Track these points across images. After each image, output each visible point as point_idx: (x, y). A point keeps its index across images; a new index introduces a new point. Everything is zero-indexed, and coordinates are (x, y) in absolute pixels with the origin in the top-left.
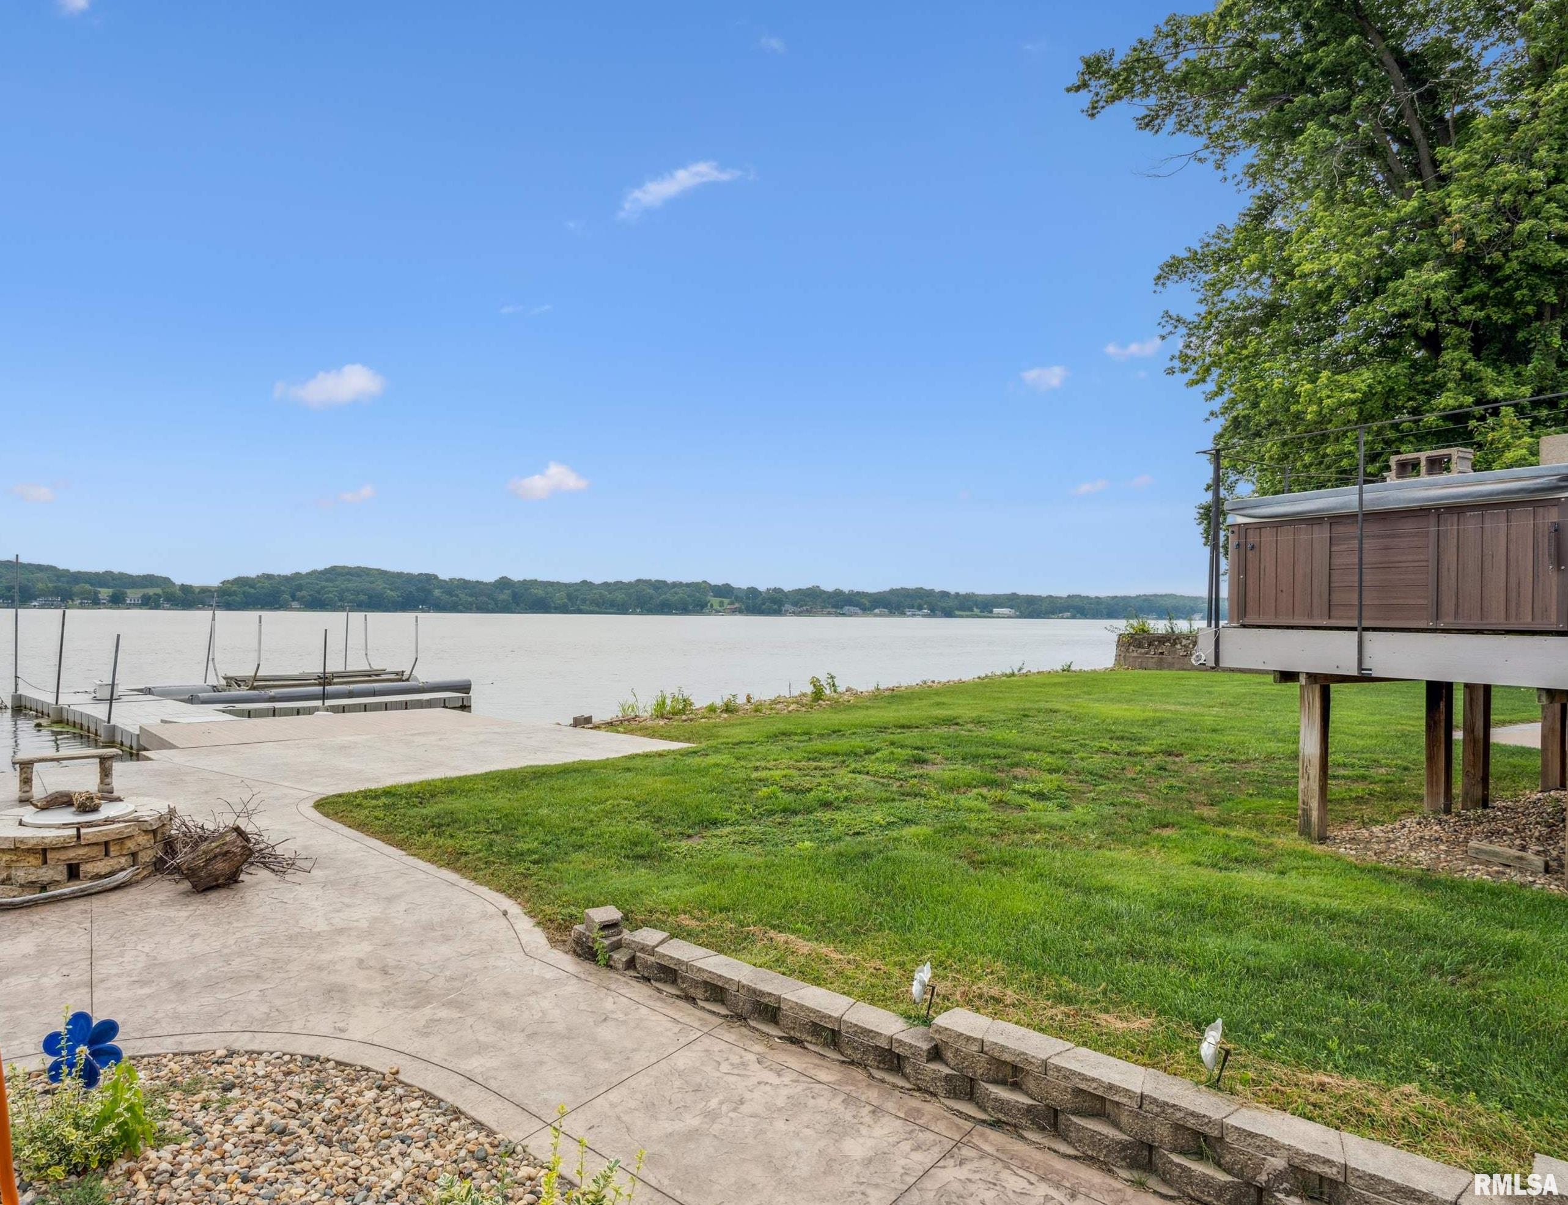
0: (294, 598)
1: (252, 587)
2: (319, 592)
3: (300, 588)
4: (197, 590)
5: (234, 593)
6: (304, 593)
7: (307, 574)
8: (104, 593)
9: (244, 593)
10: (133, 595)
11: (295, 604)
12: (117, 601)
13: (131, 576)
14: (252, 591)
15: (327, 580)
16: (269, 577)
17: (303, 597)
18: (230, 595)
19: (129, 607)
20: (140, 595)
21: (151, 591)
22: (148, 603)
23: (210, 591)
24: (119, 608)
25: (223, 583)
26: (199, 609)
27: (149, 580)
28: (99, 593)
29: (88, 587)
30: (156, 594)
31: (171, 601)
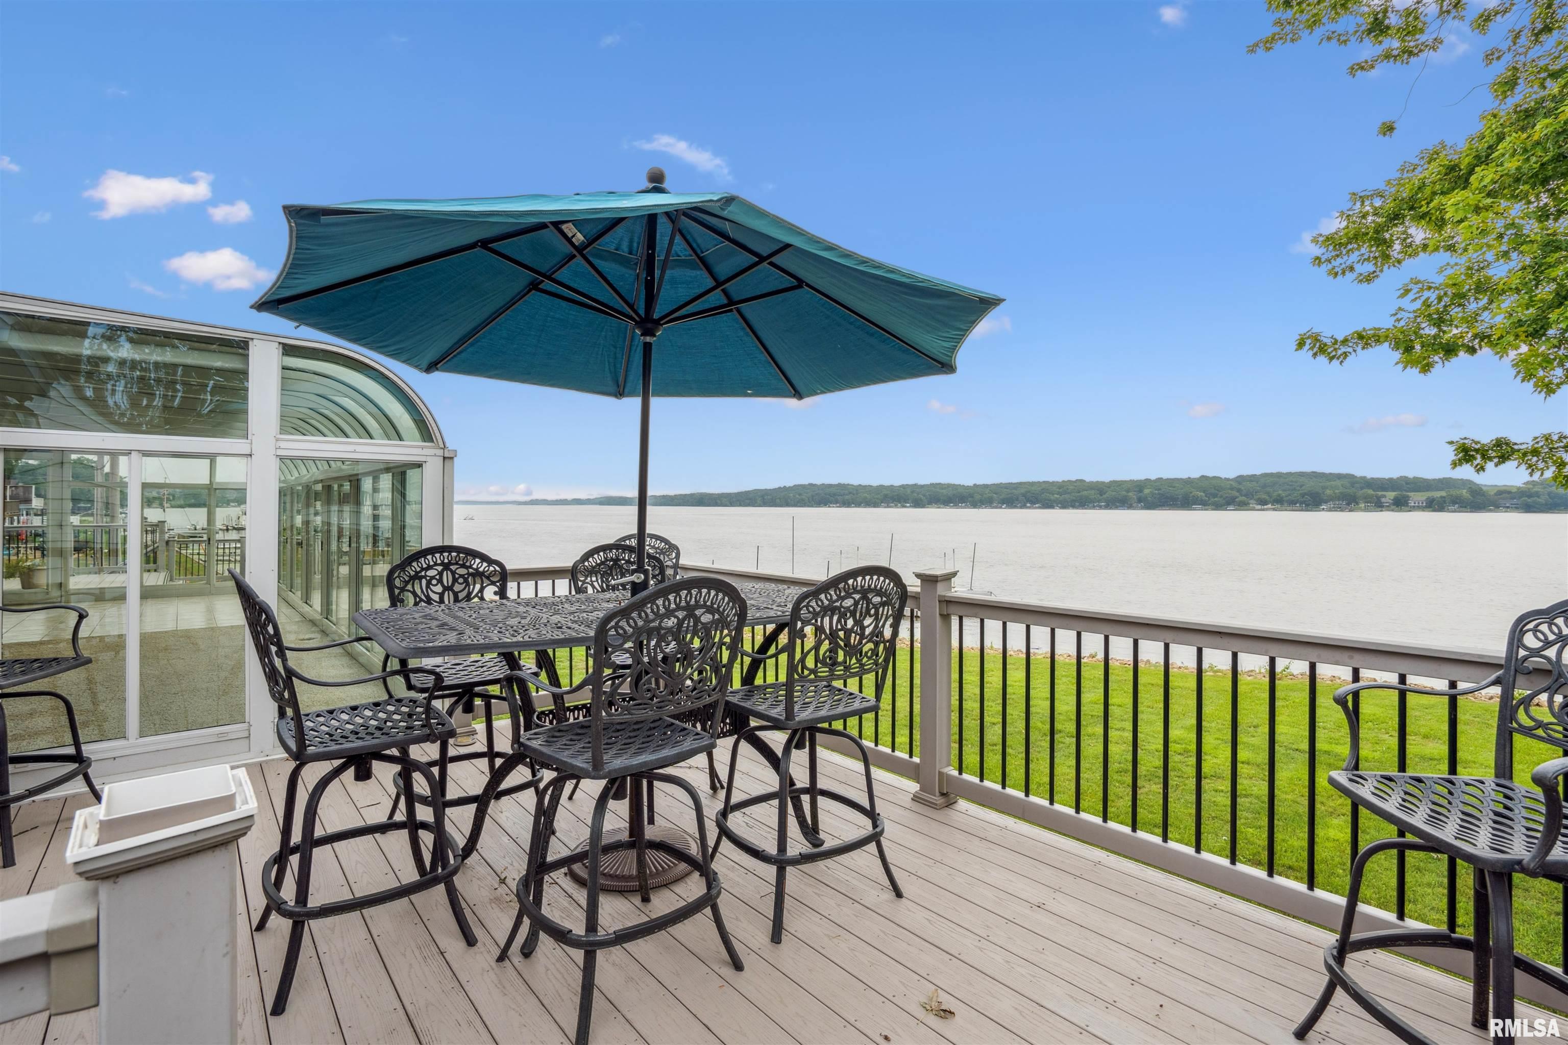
4: (1492, 493)
8: (1391, 495)
10: (1418, 497)
12: (1400, 504)
19: (1411, 509)
20: (1425, 498)
21: (1438, 494)
22: (1432, 505)
24: (1401, 511)
28: (1384, 496)
29: (1370, 492)
30: (1442, 497)
31: (1457, 503)
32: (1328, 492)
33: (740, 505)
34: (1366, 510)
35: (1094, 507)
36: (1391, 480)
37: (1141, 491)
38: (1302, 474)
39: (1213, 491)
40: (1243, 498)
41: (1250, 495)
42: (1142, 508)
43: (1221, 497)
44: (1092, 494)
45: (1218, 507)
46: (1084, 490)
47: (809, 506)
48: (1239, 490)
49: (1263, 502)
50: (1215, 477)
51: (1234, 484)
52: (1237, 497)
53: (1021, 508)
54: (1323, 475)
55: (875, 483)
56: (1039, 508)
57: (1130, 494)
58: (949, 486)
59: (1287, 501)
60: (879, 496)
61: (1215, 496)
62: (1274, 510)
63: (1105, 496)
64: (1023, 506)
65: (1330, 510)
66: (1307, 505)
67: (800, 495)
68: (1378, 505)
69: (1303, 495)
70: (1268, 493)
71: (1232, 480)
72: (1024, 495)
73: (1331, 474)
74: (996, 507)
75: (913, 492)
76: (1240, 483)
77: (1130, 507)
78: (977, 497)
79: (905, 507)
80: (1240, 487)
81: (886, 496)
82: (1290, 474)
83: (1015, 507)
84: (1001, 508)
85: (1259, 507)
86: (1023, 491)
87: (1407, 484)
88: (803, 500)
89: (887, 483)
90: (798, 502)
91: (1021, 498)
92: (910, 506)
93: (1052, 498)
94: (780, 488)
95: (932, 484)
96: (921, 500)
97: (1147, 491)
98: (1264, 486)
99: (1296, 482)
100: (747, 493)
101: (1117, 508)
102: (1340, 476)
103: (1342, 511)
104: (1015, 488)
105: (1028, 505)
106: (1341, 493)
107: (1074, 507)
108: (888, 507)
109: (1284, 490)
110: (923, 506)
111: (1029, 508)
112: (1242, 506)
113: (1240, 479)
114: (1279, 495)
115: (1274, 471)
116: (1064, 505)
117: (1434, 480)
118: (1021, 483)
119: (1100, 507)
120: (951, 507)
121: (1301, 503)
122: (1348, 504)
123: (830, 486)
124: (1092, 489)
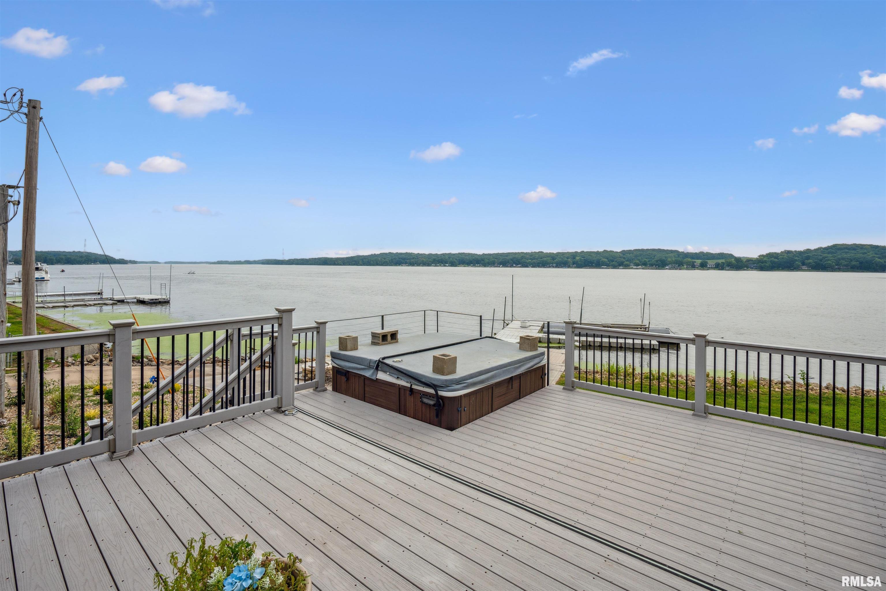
0: (803, 264)
1: (776, 258)
2: (821, 260)
3: (808, 258)
4: (744, 261)
5: (765, 262)
6: (810, 261)
7: (815, 250)
8: (698, 262)
9: (771, 261)
10: (711, 263)
11: (804, 267)
12: (703, 266)
13: (712, 254)
14: (776, 260)
15: (829, 253)
16: (789, 252)
17: (810, 263)
18: (762, 263)
19: (709, 269)
20: (714, 263)
21: (720, 261)
22: (719, 267)
23: (752, 260)
24: (704, 270)
25: (759, 256)
26: (745, 270)
27: (721, 255)
28: (695, 262)
29: (690, 260)
30: (722, 263)
31: (730, 266)
32: (669, 259)
33: (349, 265)
34: (687, 269)
35: (550, 267)
36: (696, 253)
37: (574, 258)
38: (654, 250)
39: (611, 258)
40: (627, 263)
41: (630, 260)
42: (575, 267)
43: (616, 261)
44: (549, 259)
45: (615, 267)
46: (544, 257)
47: (390, 265)
48: (624, 258)
49: (637, 265)
50: (611, 251)
51: (621, 255)
52: (624, 262)
53: (510, 267)
54: (663, 251)
55: (427, 252)
56: (520, 267)
57: (569, 260)
58: (469, 254)
59: (649, 264)
60: (430, 260)
61: (613, 261)
62: (643, 269)
63: (555, 261)
64: (512, 266)
65: (670, 269)
66: (659, 266)
67: (384, 259)
68: (693, 267)
69: (657, 261)
70: (639, 260)
71: (620, 252)
72: (512, 260)
73: (667, 250)
74: (497, 267)
75: (449, 258)
76: (624, 255)
77: (569, 267)
78: (487, 261)
79: (446, 266)
80: (624, 256)
81: (434, 260)
82: (648, 250)
83: (507, 267)
84: (499, 267)
85: (635, 267)
86: (511, 257)
87: (703, 255)
88: (386, 262)
89: (434, 252)
90: (384, 263)
91: (510, 261)
92: (449, 266)
93: (527, 261)
94: (372, 255)
95: (459, 254)
96: (455, 262)
97: (578, 258)
98: (636, 256)
99: (652, 254)
100: (352, 258)
101: (562, 267)
102: (672, 251)
103: (676, 269)
104: (507, 256)
105: (514, 265)
106: (676, 260)
107: (539, 267)
108: (436, 266)
109: (646, 258)
110: (456, 266)
111: (515, 267)
112: (627, 267)
113: (624, 252)
114: (645, 261)
115: (640, 248)
116: (534, 266)
117: (715, 254)
118: (509, 253)
119: (553, 267)
120: (472, 266)
121: (656, 265)
122: (679, 266)
123: (401, 254)
124: (548, 257)
